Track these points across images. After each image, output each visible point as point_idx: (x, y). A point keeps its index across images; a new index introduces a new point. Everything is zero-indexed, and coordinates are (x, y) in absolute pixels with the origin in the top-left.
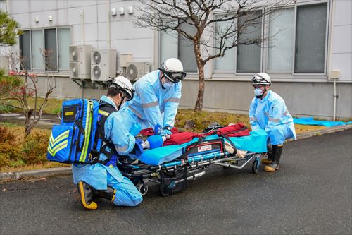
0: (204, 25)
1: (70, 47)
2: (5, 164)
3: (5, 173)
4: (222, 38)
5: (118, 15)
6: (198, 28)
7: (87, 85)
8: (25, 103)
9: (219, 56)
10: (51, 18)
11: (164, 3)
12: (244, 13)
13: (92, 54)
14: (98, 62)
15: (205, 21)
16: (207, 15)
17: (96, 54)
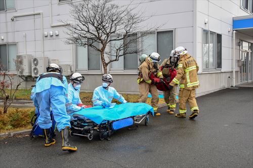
0: (106, 43)
1: (17, 56)
2: (2, 128)
3: (4, 133)
4: (117, 50)
5: (49, 36)
6: (103, 45)
7: (28, 79)
8: (4, 92)
9: (116, 60)
10: (3, 38)
11: (82, 30)
12: (129, 36)
13: (32, 60)
14: (36, 65)
15: (107, 40)
16: (108, 37)
17: (35, 60)
